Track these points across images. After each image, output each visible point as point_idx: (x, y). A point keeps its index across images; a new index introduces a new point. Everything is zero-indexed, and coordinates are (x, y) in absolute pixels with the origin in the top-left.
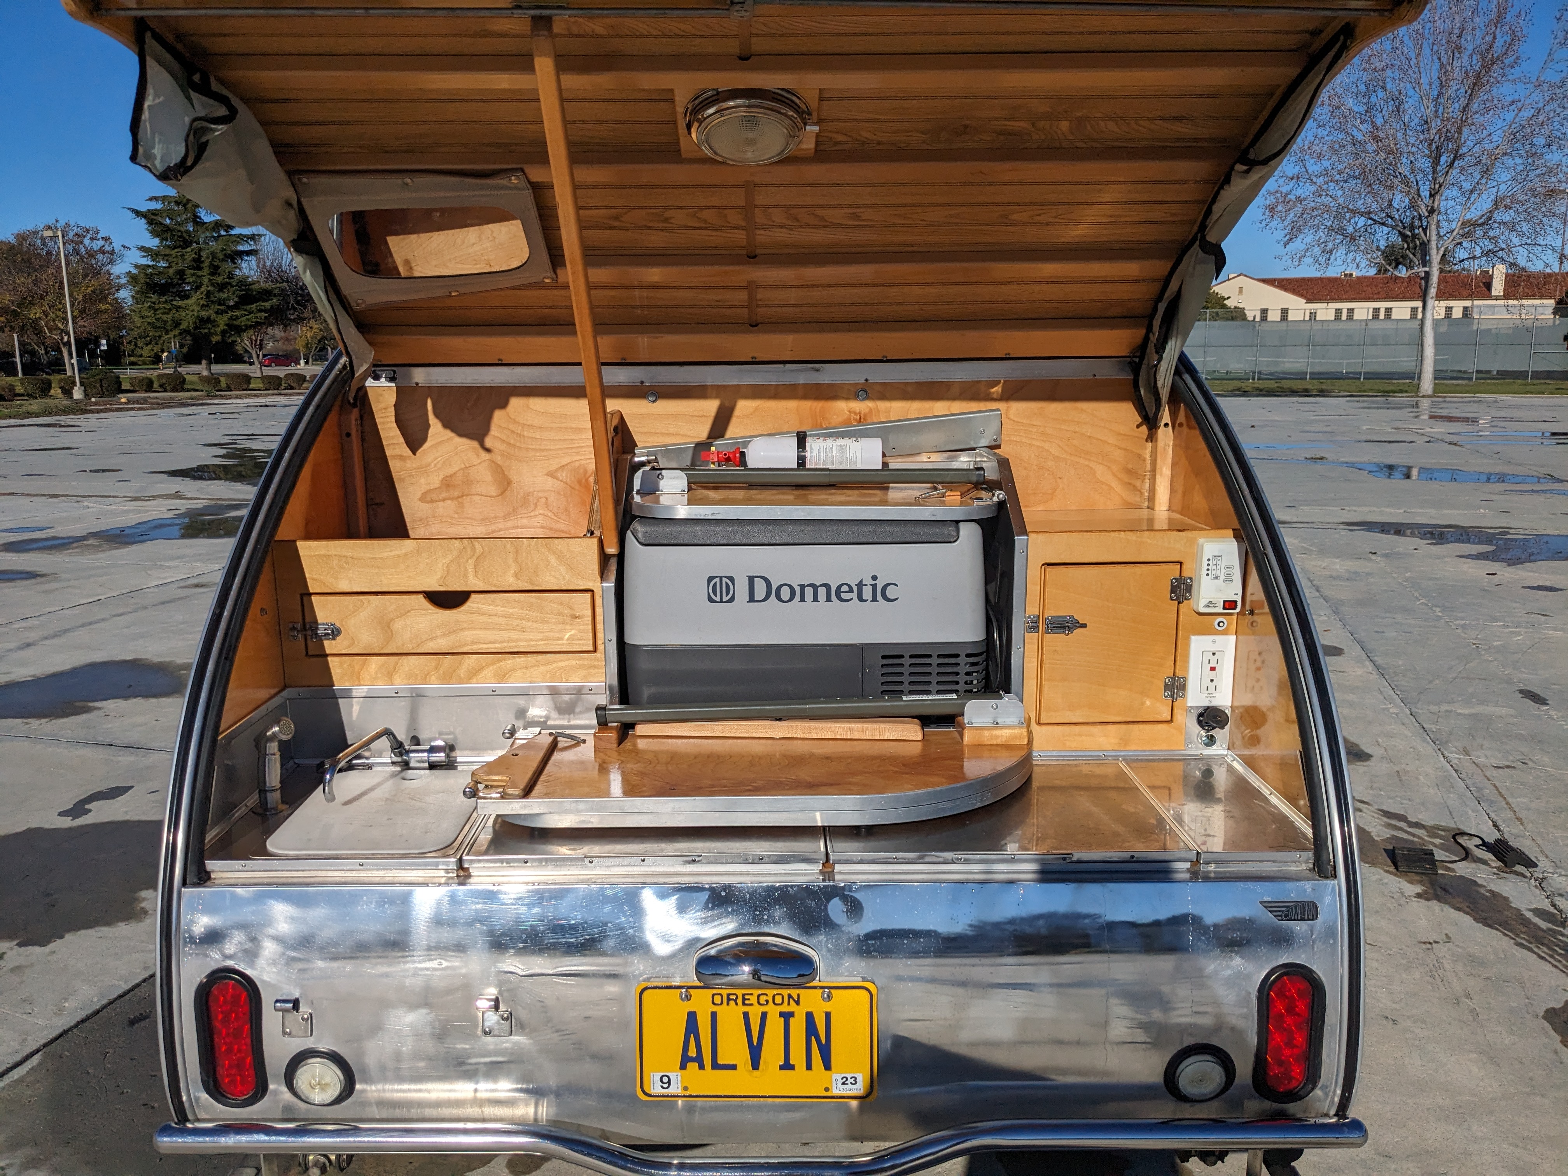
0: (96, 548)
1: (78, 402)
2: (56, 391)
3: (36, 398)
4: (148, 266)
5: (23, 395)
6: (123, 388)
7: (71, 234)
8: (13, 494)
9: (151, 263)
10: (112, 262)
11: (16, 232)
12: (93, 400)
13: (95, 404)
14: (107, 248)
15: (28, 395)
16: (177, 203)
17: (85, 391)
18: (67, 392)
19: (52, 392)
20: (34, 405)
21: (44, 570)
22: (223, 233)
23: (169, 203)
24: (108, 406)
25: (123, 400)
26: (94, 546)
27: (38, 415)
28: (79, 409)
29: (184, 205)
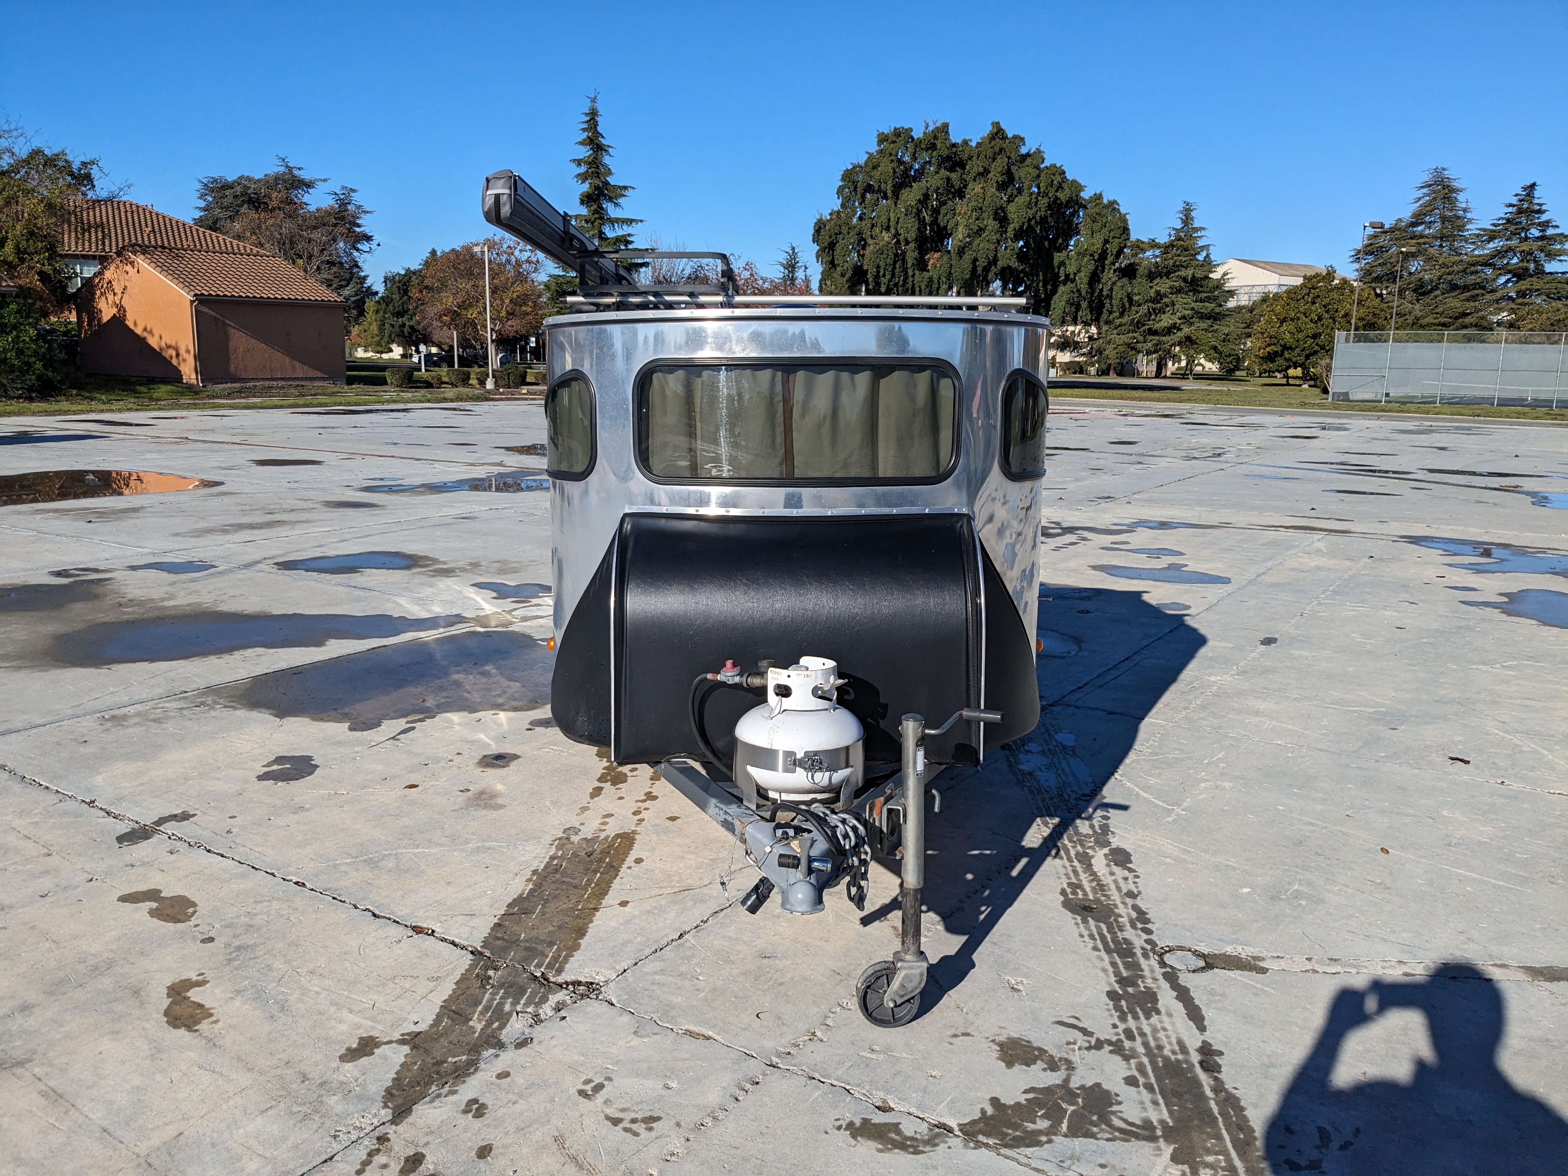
0: (421, 493)
1: (489, 392)
2: (473, 381)
3: (457, 387)
4: (560, 276)
5: (447, 383)
6: (528, 380)
7: (505, 246)
8: (393, 457)
9: (562, 273)
10: (536, 270)
11: (462, 244)
12: (501, 390)
13: (501, 394)
14: (534, 260)
15: (452, 384)
16: (587, 221)
17: (496, 382)
18: (482, 383)
19: (471, 382)
20: (450, 392)
21: (380, 503)
22: (623, 247)
23: (581, 221)
24: (510, 396)
25: (524, 391)
26: (421, 492)
27: (452, 401)
28: (485, 398)
29: (592, 223)
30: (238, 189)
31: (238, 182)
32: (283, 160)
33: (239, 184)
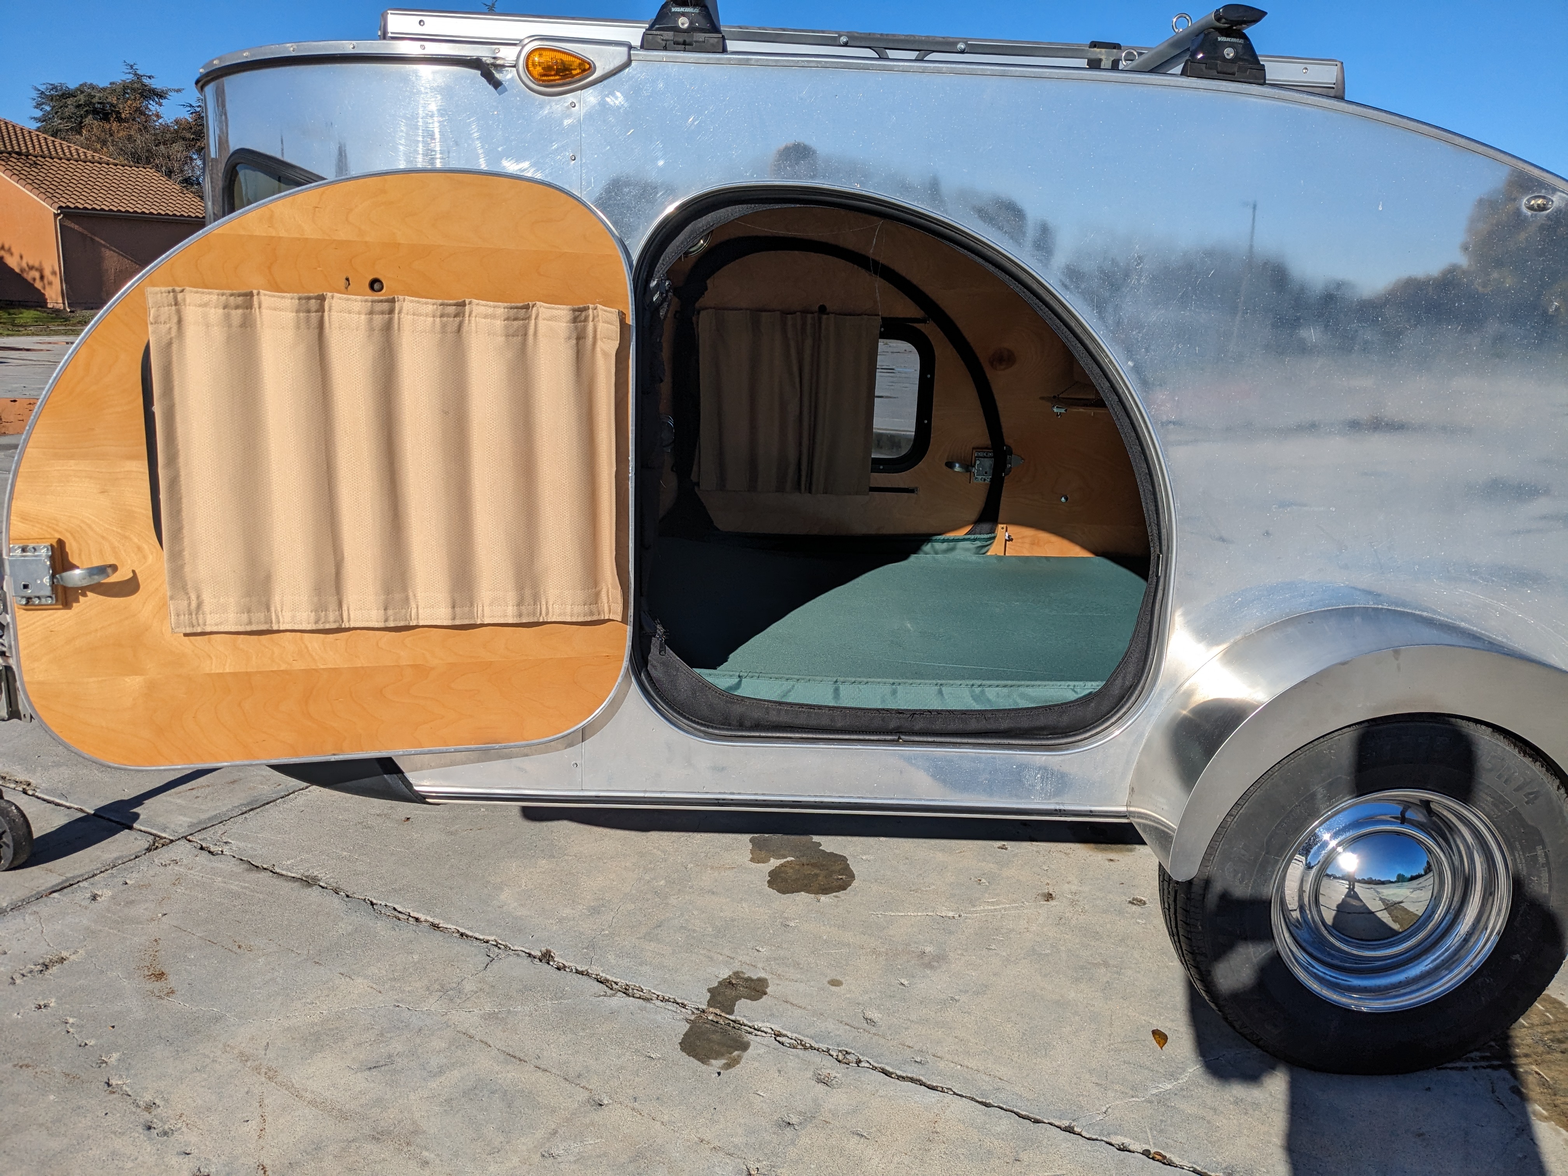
30: (82, 98)
31: (80, 90)
32: (132, 67)
33: (82, 92)
